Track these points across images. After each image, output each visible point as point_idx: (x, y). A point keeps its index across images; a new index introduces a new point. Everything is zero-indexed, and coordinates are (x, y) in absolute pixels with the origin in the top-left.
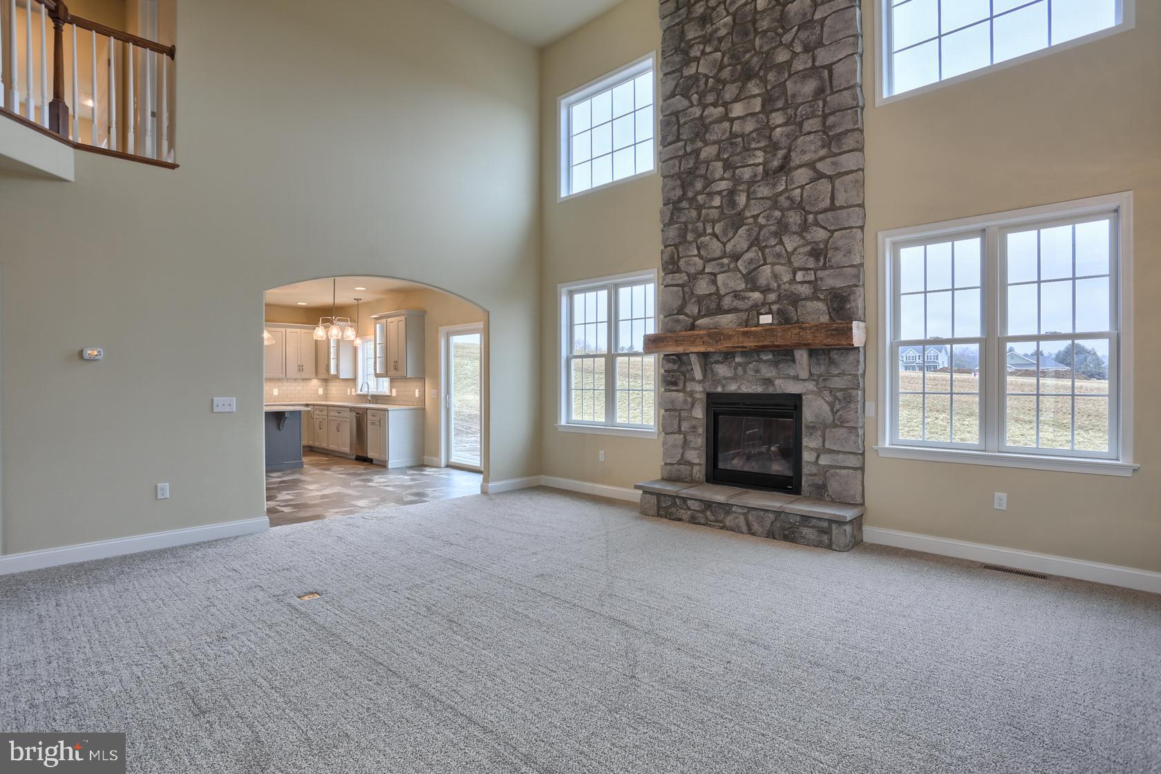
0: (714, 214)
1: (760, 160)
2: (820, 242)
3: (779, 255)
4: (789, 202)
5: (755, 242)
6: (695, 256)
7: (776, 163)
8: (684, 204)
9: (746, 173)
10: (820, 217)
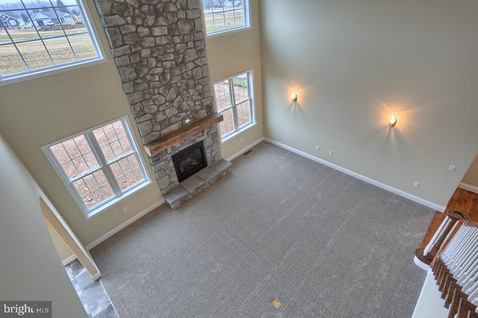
0: (157, 84)
1: (172, 58)
2: (201, 90)
3: (188, 97)
4: (188, 76)
5: (178, 94)
6: (152, 105)
7: (180, 60)
8: (139, 81)
9: (168, 64)
10: (200, 81)
